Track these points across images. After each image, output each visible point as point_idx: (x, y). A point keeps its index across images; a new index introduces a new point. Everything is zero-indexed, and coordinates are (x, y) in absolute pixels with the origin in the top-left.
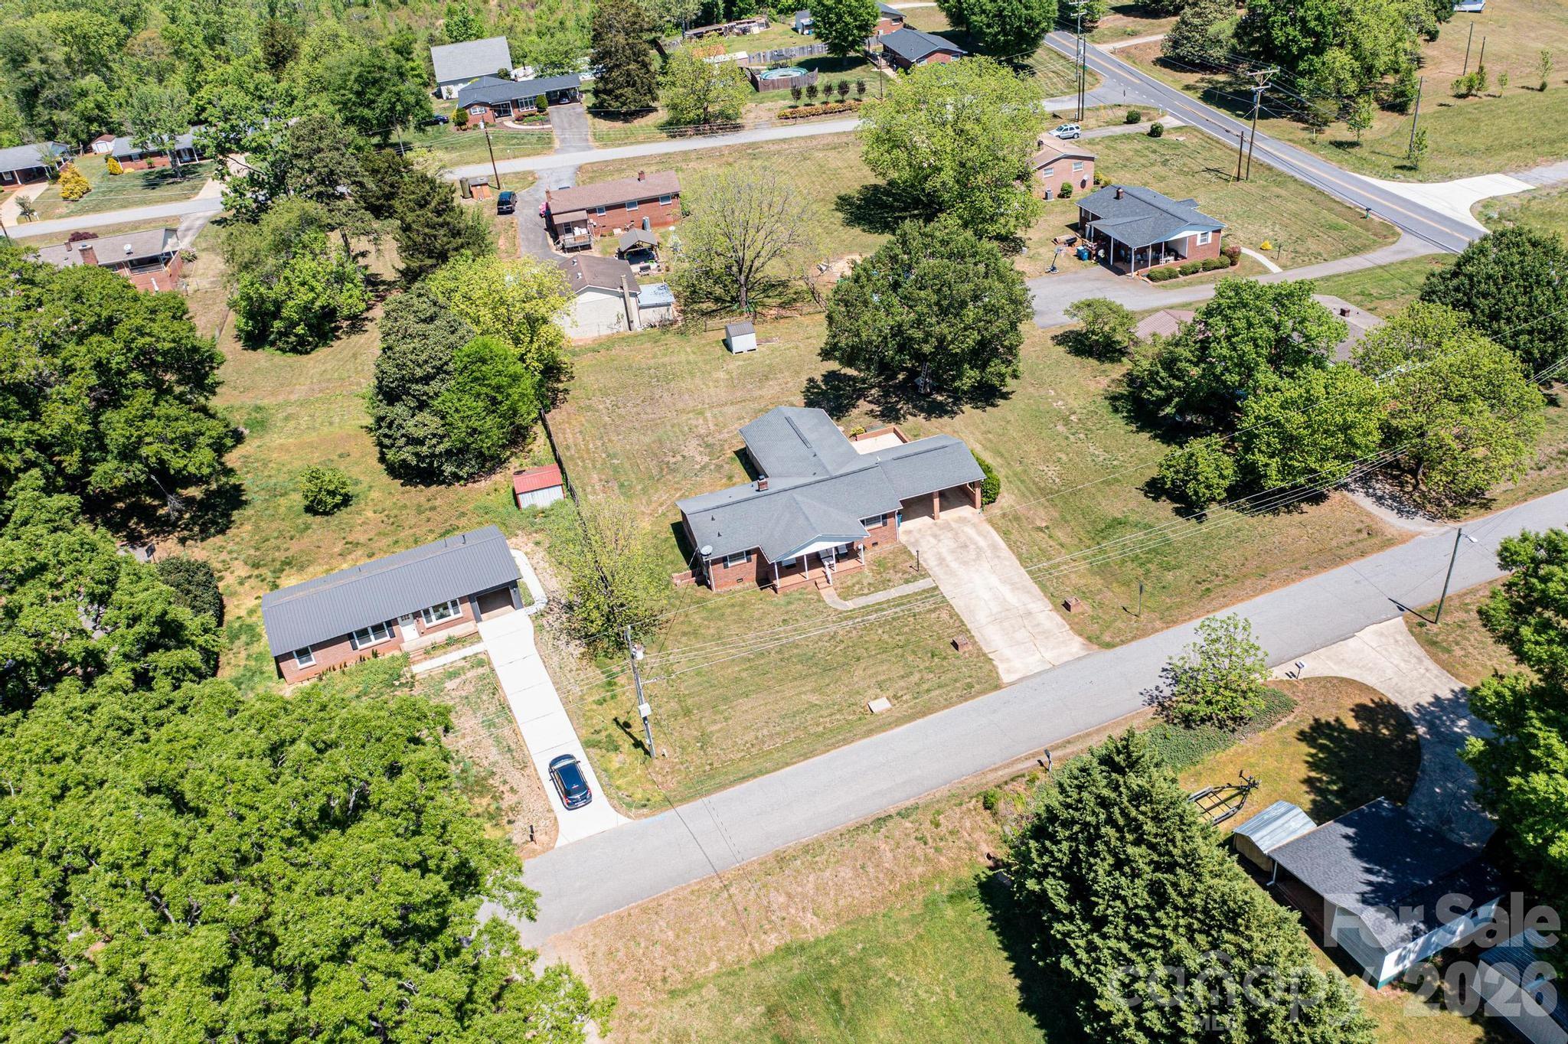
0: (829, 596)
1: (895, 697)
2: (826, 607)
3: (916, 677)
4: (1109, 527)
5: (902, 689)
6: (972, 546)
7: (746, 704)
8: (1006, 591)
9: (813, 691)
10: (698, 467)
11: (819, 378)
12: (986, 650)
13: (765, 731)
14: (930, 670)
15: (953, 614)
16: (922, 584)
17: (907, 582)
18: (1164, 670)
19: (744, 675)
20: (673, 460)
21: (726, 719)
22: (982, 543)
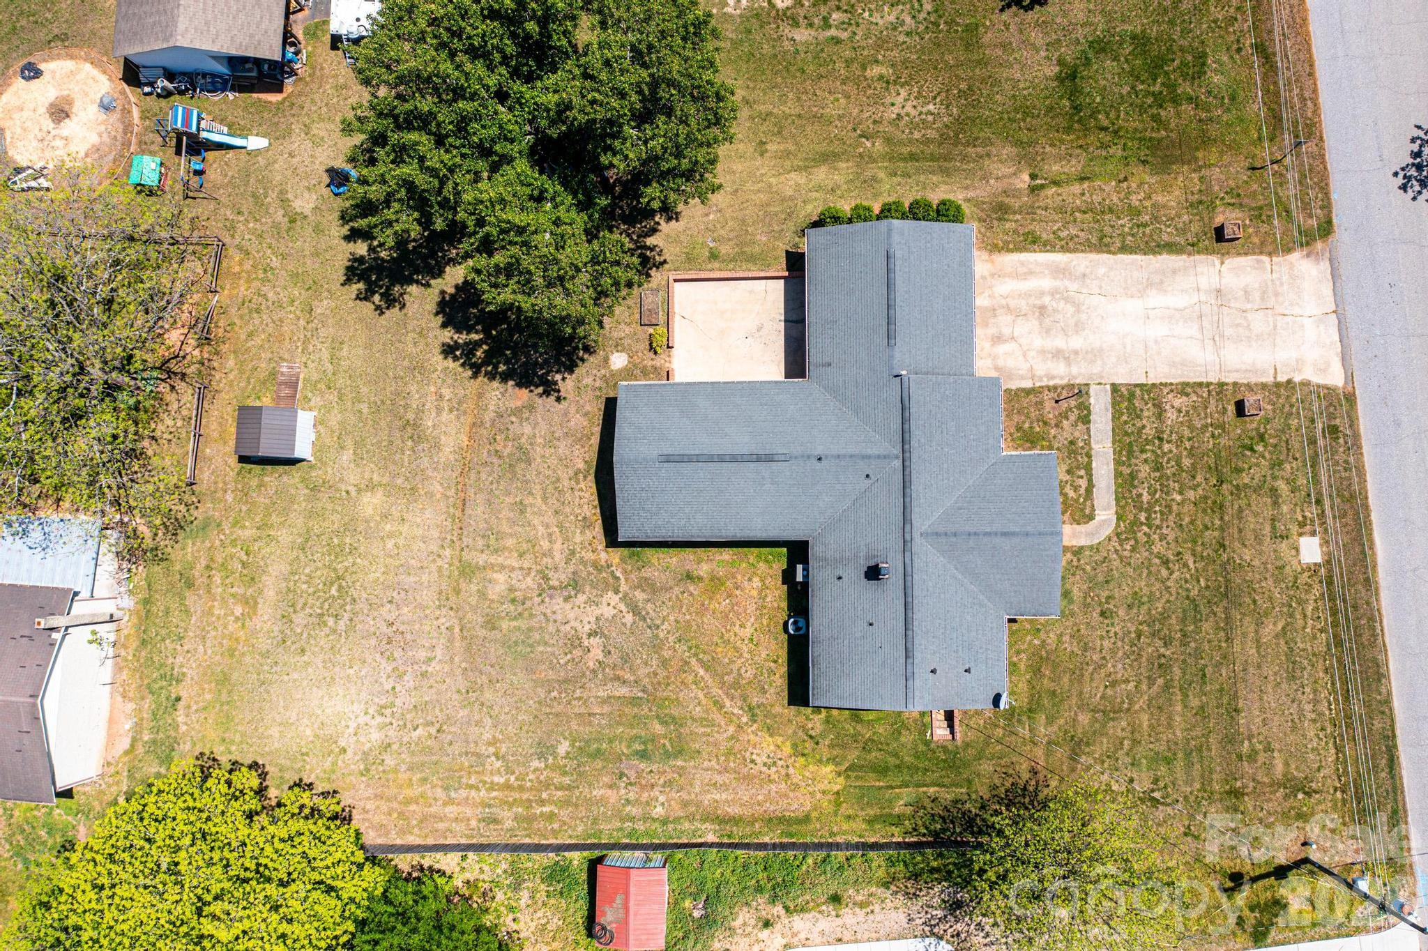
0: (1074, 535)
1: (1302, 525)
2: (1096, 548)
3: (1282, 486)
4: (1074, 93)
5: (1293, 511)
6: (1047, 300)
7: (1250, 719)
8: (1155, 300)
9: (1259, 624)
10: (629, 618)
11: (448, 335)
12: (1269, 379)
13: (1308, 707)
14: (1276, 464)
15: (1184, 389)
16: (1100, 403)
17: (1086, 419)
18: (1404, 188)
19: (1195, 702)
20: (597, 653)
21: (1268, 749)
22: (1046, 283)
